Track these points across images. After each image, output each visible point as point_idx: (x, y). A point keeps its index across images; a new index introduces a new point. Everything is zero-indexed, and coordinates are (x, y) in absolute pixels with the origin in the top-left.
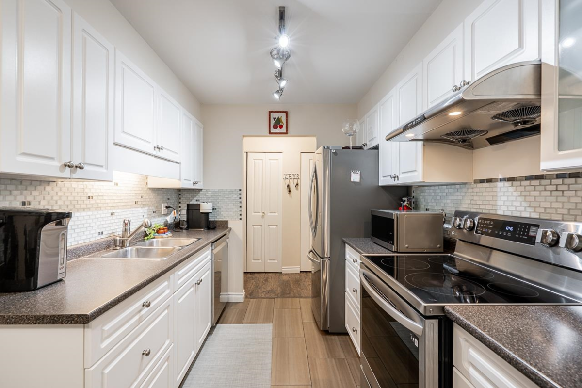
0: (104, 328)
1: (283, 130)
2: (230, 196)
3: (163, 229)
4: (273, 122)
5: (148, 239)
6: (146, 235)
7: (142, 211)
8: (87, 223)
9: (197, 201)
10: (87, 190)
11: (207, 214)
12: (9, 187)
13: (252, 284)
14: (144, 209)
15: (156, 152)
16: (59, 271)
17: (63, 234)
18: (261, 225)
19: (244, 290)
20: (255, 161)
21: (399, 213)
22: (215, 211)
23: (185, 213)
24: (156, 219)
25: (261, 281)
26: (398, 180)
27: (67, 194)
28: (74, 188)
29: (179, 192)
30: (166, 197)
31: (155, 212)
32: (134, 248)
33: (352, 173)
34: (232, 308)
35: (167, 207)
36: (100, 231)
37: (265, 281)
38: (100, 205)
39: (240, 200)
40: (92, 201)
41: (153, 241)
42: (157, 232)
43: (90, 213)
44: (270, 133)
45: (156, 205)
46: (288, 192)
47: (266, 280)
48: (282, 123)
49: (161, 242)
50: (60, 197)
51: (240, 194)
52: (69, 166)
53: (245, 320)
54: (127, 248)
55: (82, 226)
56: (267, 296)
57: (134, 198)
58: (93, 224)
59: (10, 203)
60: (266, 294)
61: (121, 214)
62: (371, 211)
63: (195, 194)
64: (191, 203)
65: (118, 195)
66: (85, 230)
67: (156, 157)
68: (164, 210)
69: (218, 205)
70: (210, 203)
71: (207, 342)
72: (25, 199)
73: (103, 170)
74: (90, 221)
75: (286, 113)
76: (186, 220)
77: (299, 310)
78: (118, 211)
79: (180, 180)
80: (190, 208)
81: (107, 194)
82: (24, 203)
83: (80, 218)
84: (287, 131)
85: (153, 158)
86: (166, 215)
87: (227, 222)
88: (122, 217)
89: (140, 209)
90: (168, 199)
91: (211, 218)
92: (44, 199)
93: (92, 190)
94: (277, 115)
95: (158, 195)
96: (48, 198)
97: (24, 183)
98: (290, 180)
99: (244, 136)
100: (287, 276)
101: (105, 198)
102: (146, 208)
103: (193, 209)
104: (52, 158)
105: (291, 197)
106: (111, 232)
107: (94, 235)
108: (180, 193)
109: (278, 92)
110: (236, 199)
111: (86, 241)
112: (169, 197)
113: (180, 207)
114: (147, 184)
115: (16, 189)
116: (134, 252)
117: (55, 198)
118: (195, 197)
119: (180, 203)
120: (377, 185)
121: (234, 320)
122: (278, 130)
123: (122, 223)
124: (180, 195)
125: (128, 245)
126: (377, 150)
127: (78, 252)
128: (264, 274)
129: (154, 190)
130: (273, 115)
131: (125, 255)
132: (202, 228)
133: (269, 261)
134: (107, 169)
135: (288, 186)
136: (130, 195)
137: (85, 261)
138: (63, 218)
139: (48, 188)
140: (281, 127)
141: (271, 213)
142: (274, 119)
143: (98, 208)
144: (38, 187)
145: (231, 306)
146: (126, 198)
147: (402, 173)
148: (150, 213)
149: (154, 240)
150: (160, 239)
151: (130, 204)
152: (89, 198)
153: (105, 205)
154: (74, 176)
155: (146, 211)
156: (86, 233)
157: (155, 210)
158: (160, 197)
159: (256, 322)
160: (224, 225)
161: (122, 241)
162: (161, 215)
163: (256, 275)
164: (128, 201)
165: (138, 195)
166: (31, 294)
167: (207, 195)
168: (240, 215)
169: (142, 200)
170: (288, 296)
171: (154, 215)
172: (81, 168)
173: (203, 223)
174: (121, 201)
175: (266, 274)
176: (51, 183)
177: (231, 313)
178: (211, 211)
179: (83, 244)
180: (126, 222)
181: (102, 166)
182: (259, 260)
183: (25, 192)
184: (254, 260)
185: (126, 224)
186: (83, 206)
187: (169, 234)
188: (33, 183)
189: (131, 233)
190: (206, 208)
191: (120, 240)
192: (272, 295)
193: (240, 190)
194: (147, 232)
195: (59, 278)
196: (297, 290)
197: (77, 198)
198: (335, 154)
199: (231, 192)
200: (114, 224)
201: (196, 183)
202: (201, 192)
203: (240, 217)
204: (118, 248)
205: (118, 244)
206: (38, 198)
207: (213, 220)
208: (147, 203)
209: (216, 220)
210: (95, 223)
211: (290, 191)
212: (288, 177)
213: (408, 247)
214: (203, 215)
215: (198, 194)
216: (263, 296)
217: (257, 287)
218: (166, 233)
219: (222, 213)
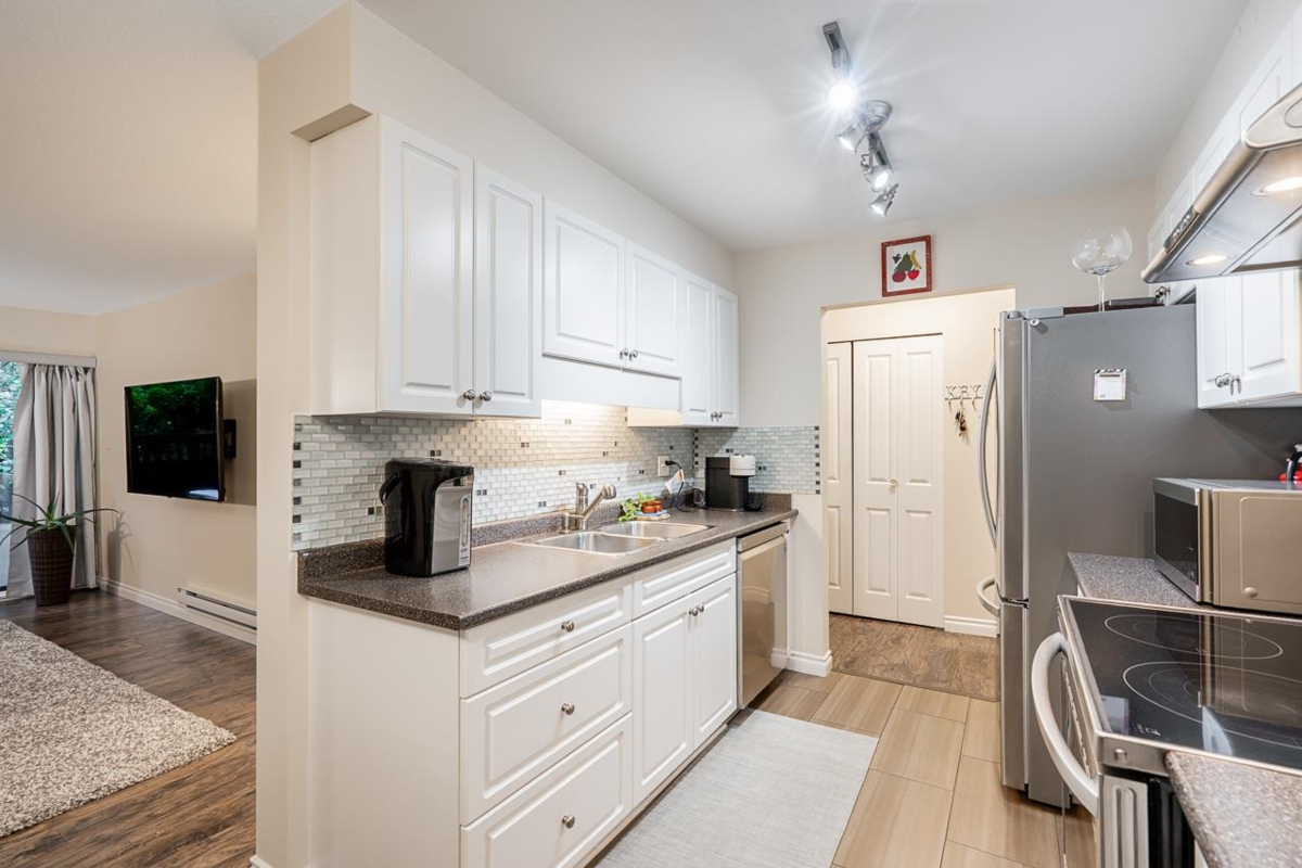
0: (490, 646)
1: (920, 282)
2: (795, 442)
3: (654, 505)
4: (892, 267)
5: (624, 520)
6: (623, 514)
7: (616, 470)
8: (520, 486)
9: (728, 451)
10: (520, 434)
11: (745, 478)
12: (415, 430)
13: (859, 643)
14: (620, 465)
15: (626, 363)
16: (461, 555)
17: (466, 499)
18: (888, 510)
19: (829, 652)
20: (874, 359)
21: (1215, 490)
22: (764, 473)
23: (703, 476)
24: (645, 486)
25: (883, 641)
26: (1239, 391)
27: (490, 439)
28: (501, 430)
29: (695, 433)
30: (666, 444)
31: (642, 472)
32: (592, 533)
33: (1097, 377)
34: (797, 684)
35: (667, 463)
36: (540, 500)
37: (894, 642)
38: (541, 458)
39: (817, 451)
40: (528, 451)
41: (631, 526)
42: (643, 509)
43: (524, 470)
44: (885, 293)
45: (646, 458)
46: (959, 431)
47: (897, 641)
48: (917, 265)
49: (646, 528)
50: (481, 444)
51: (817, 437)
52: (469, 398)
53: (818, 715)
54: (580, 534)
55: (512, 490)
56: (886, 675)
57: (601, 445)
58: (528, 489)
59: (416, 453)
60: (886, 670)
61: (576, 473)
62: (1154, 481)
63: (724, 438)
64: (717, 455)
65: (572, 440)
66: (516, 496)
67: (625, 370)
68: (662, 469)
69: (769, 460)
70: (751, 457)
71: (725, 738)
72: (435, 446)
73: (524, 400)
74: (525, 483)
75: (927, 239)
76: (703, 489)
77: (960, 727)
78: (573, 467)
79: (680, 410)
80: (712, 465)
81: (551, 439)
82: (433, 453)
83: (509, 478)
84: (929, 282)
85: (620, 372)
86: (667, 478)
87: (788, 497)
88: (574, 478)
89: (613, 465)
90: (671, 448)
91: (754, 487)
92: (458, 447)
93: (528, 433)
94: (902, 250)
95: (649, 439)
96: (464, 445)
97: (434, 424)
98: (965, 401)
99: (825, 309)
100: (955, 640)
101: (549, 445)
102: (625, 464)
103: (716, 467)
104: (448, 388)
105: (968, 442)
106: (559, 503)
107: (532, 507)
108: (696, 435)
109: (880, 200)
110: (809, 447)
111: (519, 515)
112: (673, 444)
113: (697, 463)
114: (626, 419)
115: (424, 433)
116: (591, 541)
117: (474, 446)
118: (724, 443)
119: (697, 455)
120: (1193, 406)
121: (792, 710)
122: (907, 284)
123: (575, 489)
124: (696, 439)
125: (584, 528)
126: (1192, 305)
127: (505, 532)
128: (896, 626)
129: (639, 430)
130: (892, 251)
131: (577, 544)
132: (733, 508)
133: (908, 597)
134: (531, 397)
135: (958, 416)
136: (593, 440)
137: (512, 546)
138: (463, 475)
139: (464, 431)
140: (914, 275)
141: (913, 481)
142: (896, 259)
143: (538, 462)
144: (451, 430)
145: (795, 680)
146: (587, 445)
147: (1251, 369)
148: (632, 473)
149: (633, 523)
150: (643, 523)
151: (595, 456)
152: (523, 445)
153: (549, 457)
154: (478, 412)
155: (624, 469)
156: (519, 502)
157: (642, 469)
158: (652, 443)
159: (840, 726)
160: (783, 502)
161: (576, 520)
162: (655, 478)
163: (874, 625)
164: (590, 450)
165: (608, 440)
166: (422, 580)
167: (748, 438)
168: (818, 483)
169: (616, 449)
170: (943, 685)
171: (641, 477)
172: (487, 399)
173: (737, 497)
174: (577, 451)
175: (901, 628)
176: (468, 423)
177: (791, 694)
178: (753, 473)
179: (515, 520)
180: (581, 487)
181: (523, 394)
182: (883, 591)
183: (433, 437)
184: (871, 589)
185: (580, 492)
186: (515, 459)
187: (664, 514)
188: (445, 423)
189: (589, 503)
190: (741, 465)
191: (570, 519)
192: (902, 676)
193: (817, 428)
194: (624, 508)
195: (461, 565)
196: (973, 678)
197: (505, 446)
198: (1042, 328)
199: (797, 433)
200: (566, 490)
201: (716, 416)
202: (735, 434)
203: (817, 487)
204: (567, 531)
205: (567, 525)
206: (451, 446)
207: (761, 491)
208: (627, 454)
209: (766, 491)
210: (533, 486)
211: (963, 429)
212: (957, 393)
213: (1253, 595)
214: (736, 480)
215: (730, 437)
216: (877, 673)
217: (869, 651)
218: (659, 513)
219: (778, 477)
